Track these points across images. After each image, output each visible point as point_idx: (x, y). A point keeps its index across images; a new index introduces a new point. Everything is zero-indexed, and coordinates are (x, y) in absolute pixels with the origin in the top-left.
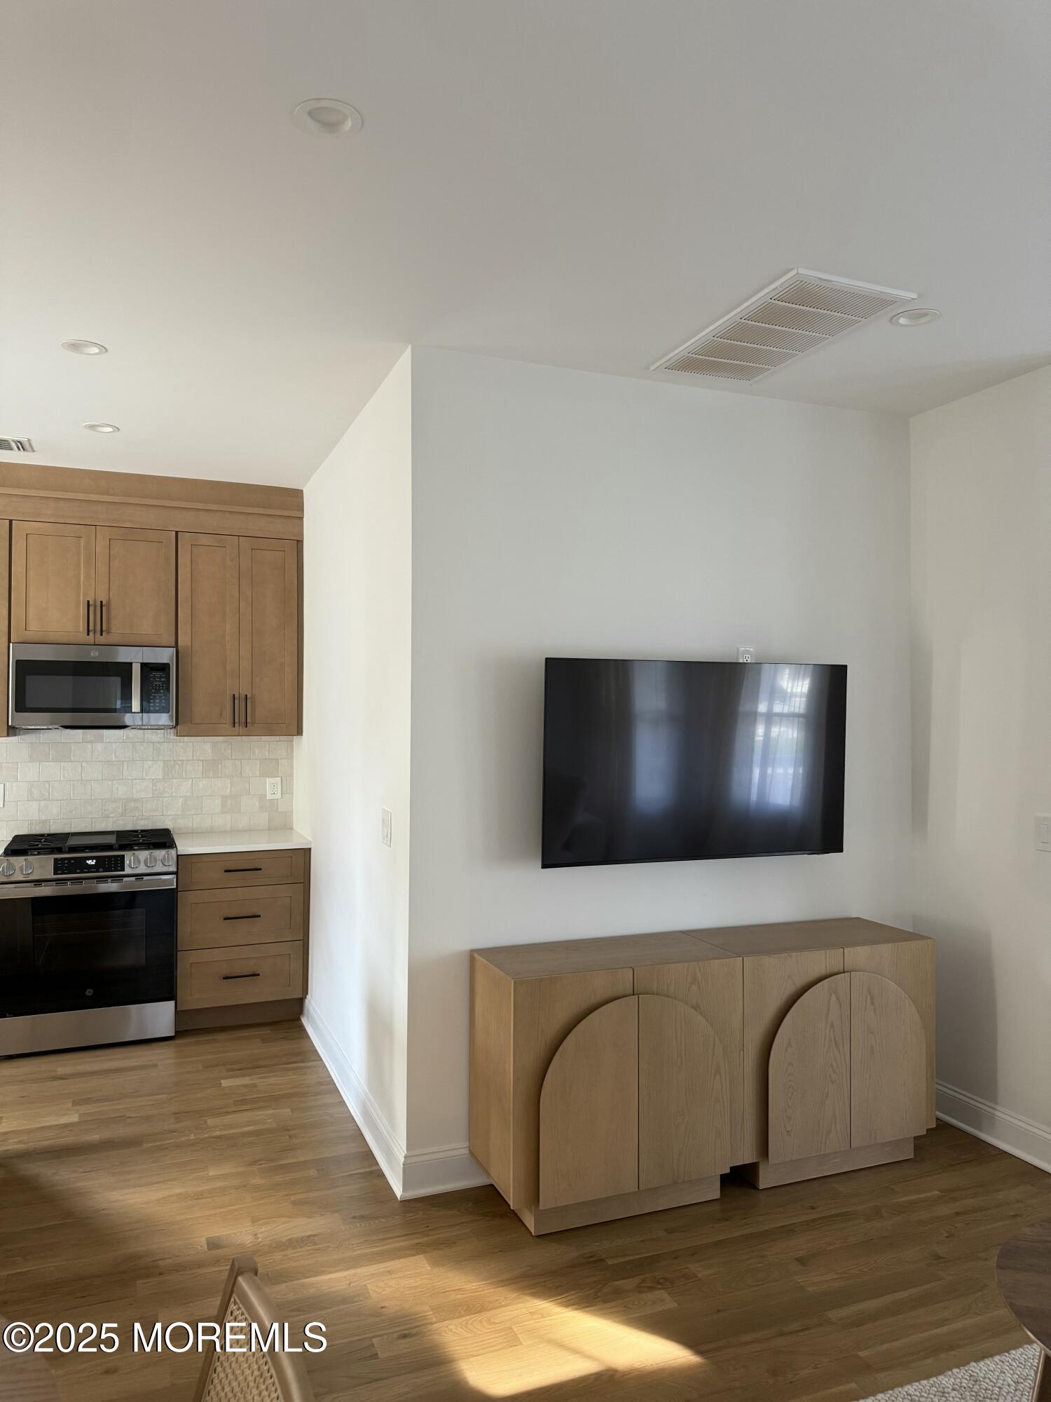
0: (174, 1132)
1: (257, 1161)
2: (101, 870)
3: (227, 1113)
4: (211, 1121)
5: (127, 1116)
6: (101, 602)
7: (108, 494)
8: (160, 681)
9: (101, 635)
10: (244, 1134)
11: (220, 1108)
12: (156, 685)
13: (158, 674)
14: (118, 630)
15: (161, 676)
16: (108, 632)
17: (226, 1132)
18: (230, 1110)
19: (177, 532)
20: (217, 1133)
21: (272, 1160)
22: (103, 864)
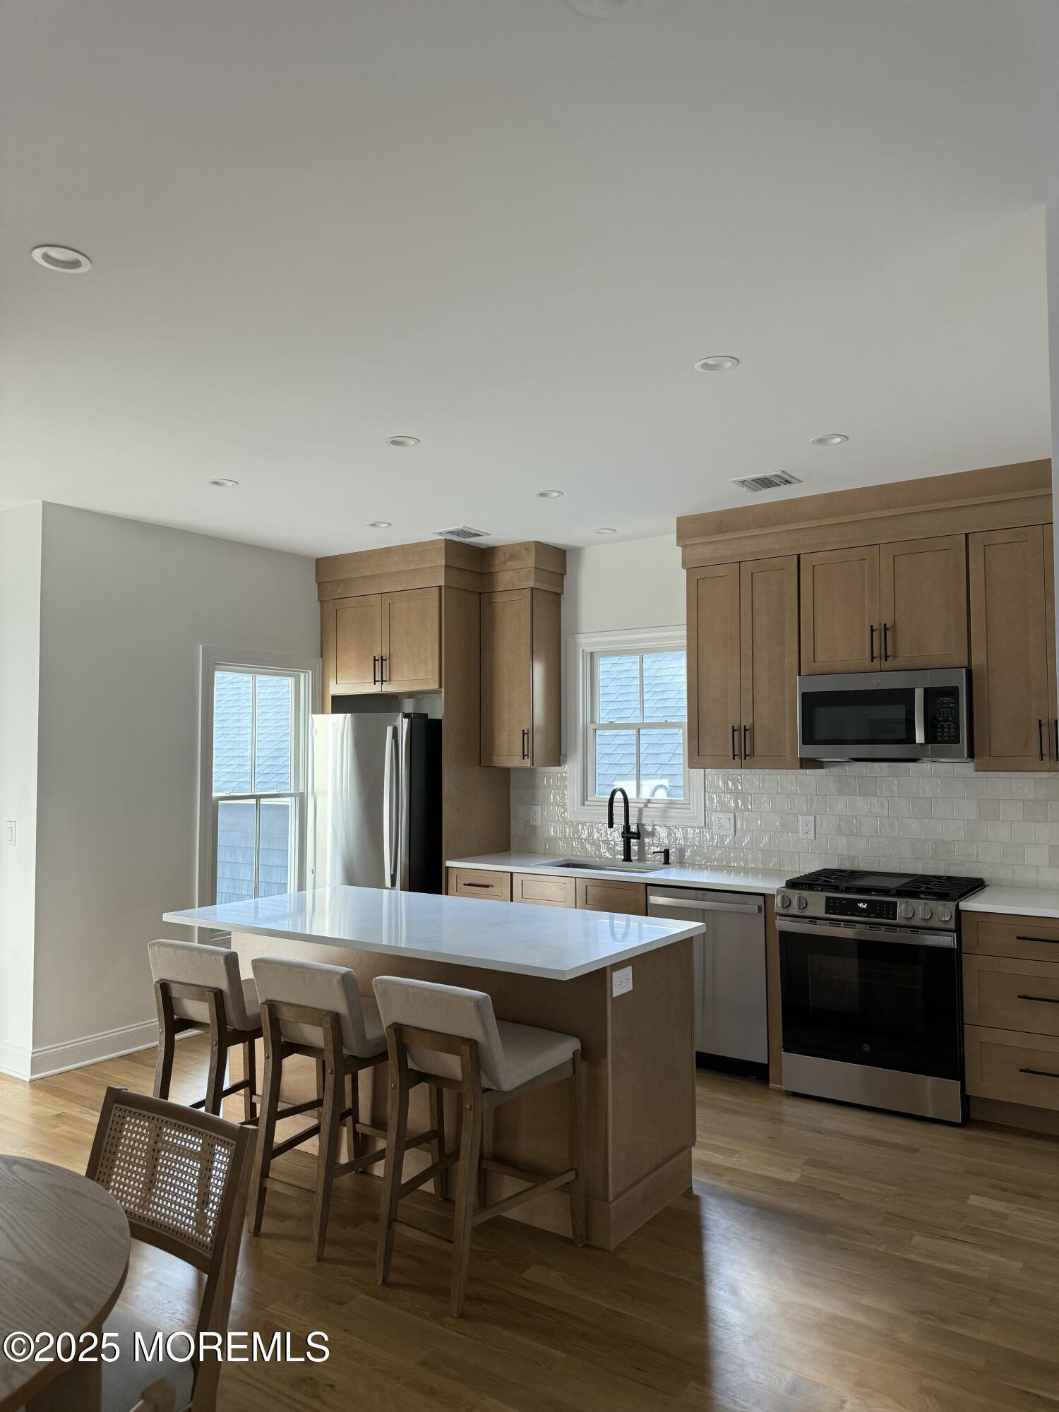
0: (870, 1234)
1: (925, 1312)
2: (872, 915)
3: (945, 1237)
4: (918, 1240)
5: (842, 1196)
6: (885, 625)
7: (889, 508)
8: (949, 707)
9: (886, 660)
10: (941, 1272)
11: (940, 1228)
12: (943, 711)
13: (945, 700)
14: (905, 652)
15: (949, 703)
16: (895, 656)
17: (923, 1260)
18: (951, 1234)
19: (967, 535)
20: (913, 1257)
21: (943, 1320)
22: (874, 909)
